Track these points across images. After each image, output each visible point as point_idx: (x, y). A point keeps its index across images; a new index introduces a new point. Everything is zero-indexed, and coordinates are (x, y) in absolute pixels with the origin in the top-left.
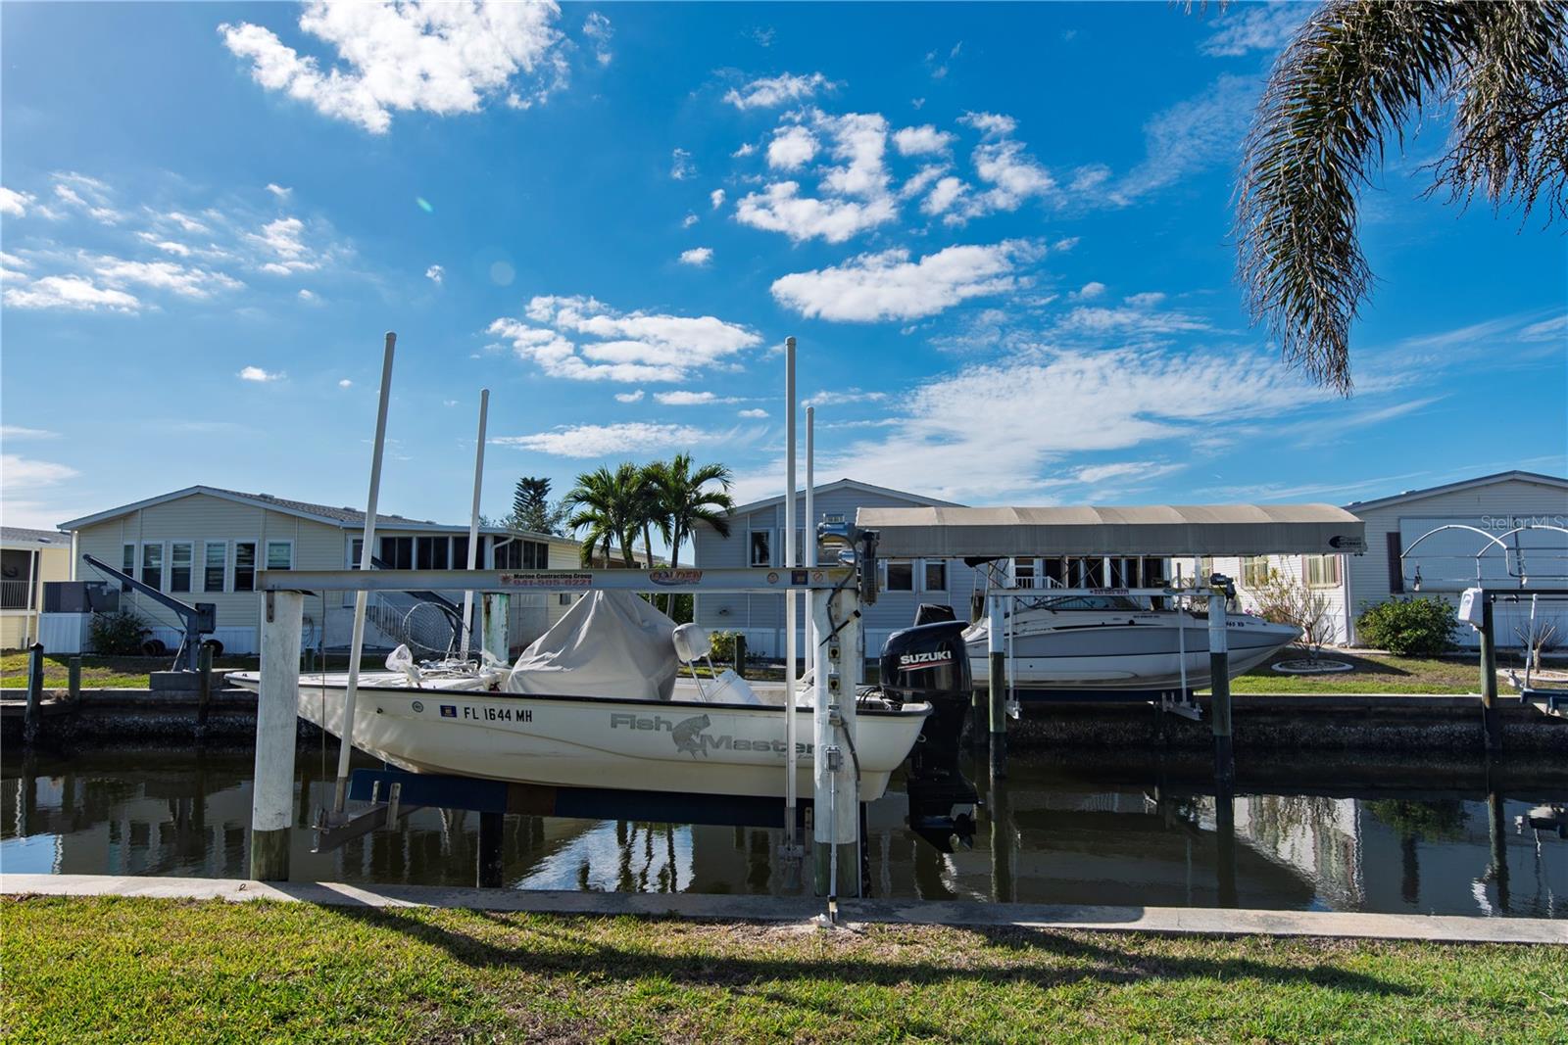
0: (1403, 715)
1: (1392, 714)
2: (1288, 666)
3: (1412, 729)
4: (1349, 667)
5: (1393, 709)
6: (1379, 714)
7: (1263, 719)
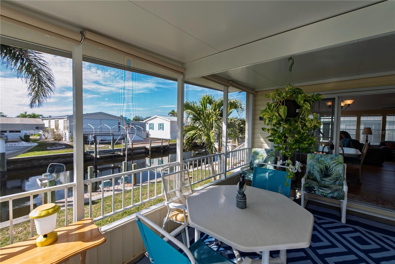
0: (67, 157)
1: (65, 157)
2: (51, 148)
3: (69, 159)
4: (64, 147)
5: (65, 156)
6: (61, 157)
7: (33, 161)
